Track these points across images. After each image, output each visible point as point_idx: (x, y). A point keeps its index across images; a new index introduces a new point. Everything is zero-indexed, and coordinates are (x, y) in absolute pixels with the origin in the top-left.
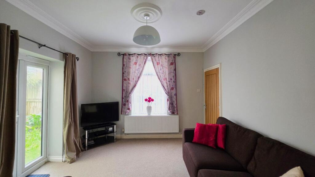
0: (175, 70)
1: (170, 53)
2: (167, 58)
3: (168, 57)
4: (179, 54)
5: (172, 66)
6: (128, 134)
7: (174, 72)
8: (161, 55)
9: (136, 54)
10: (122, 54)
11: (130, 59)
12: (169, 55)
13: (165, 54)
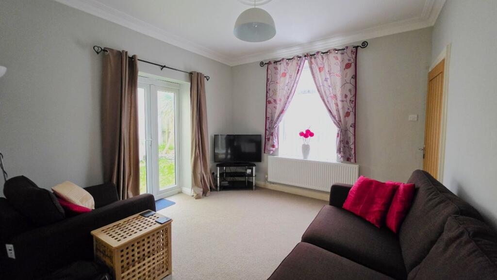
0: (355, 77)
1: (346, 46)
2: (339, 56)
3: (342, 54)
4: (365, 44)
5: (348, 71)
6: (274, 183)
7: (353, 81)
8: (327, 52)
9: (285, 60)
10: (266, 64)
11: (276, 69)
12: (342, 51)
13: (336, 50)
